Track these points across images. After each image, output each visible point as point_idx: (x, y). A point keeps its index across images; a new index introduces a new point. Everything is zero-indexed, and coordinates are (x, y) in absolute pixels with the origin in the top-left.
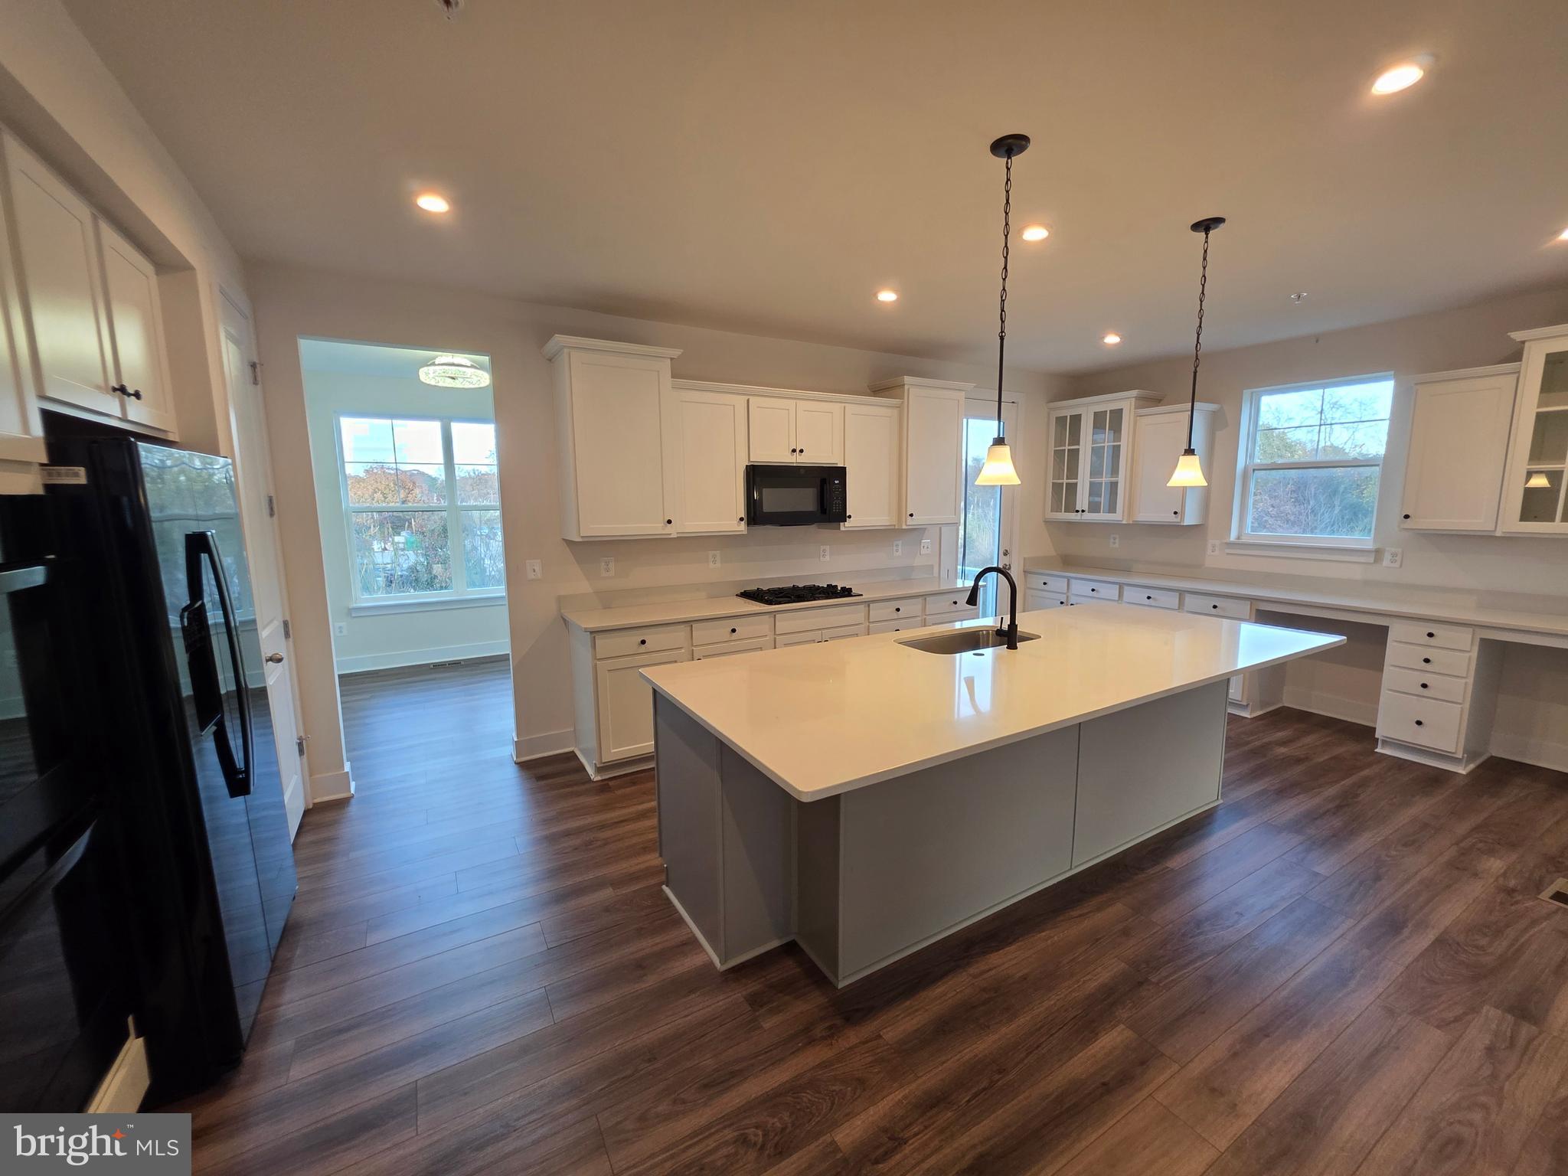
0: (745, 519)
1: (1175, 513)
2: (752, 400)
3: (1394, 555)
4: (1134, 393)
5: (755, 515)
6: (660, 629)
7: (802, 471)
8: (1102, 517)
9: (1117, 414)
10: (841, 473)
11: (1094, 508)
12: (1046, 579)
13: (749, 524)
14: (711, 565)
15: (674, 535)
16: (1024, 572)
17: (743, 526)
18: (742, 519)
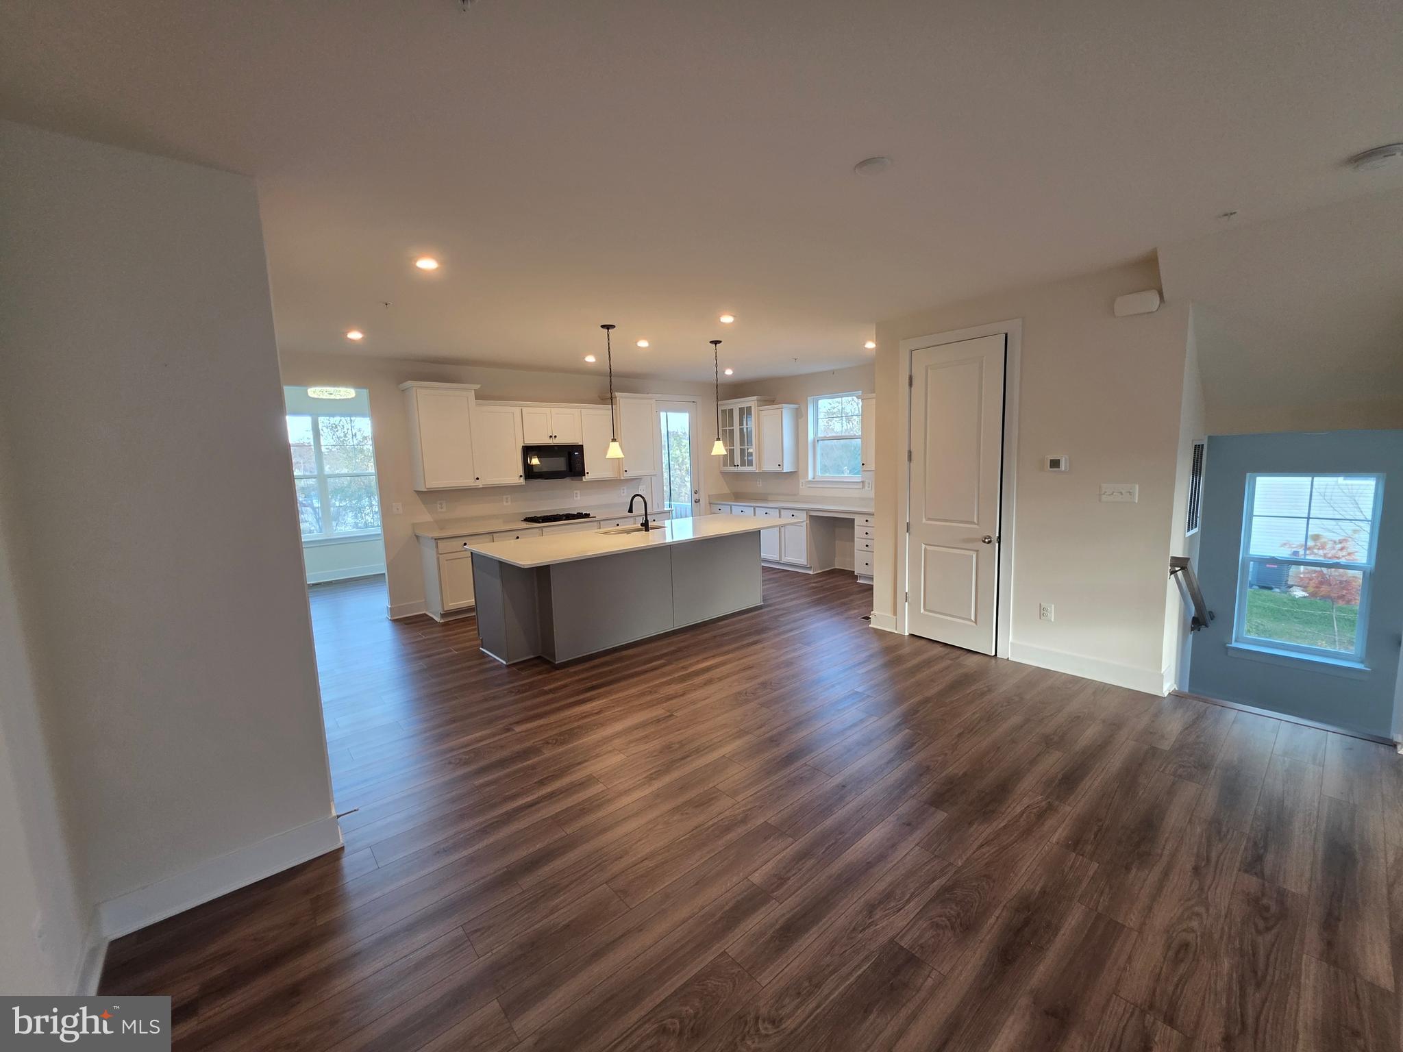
0: (523, 476)
1: (779, 465)
2: (524, 409)
3: (869, 484)
4: (755, 398)
5: (530, 473)
6: (476, 537)
7: (556, 448)
8: (746, 469)
9: (749, 409)
10: (580, 448)
11: (743, 464)
12: (720, 507)
13: (526, 479)
14: (505, 504)
15: (481, 486)
16: (710, 504)
17: (522, 481)
18: (521, 476)
